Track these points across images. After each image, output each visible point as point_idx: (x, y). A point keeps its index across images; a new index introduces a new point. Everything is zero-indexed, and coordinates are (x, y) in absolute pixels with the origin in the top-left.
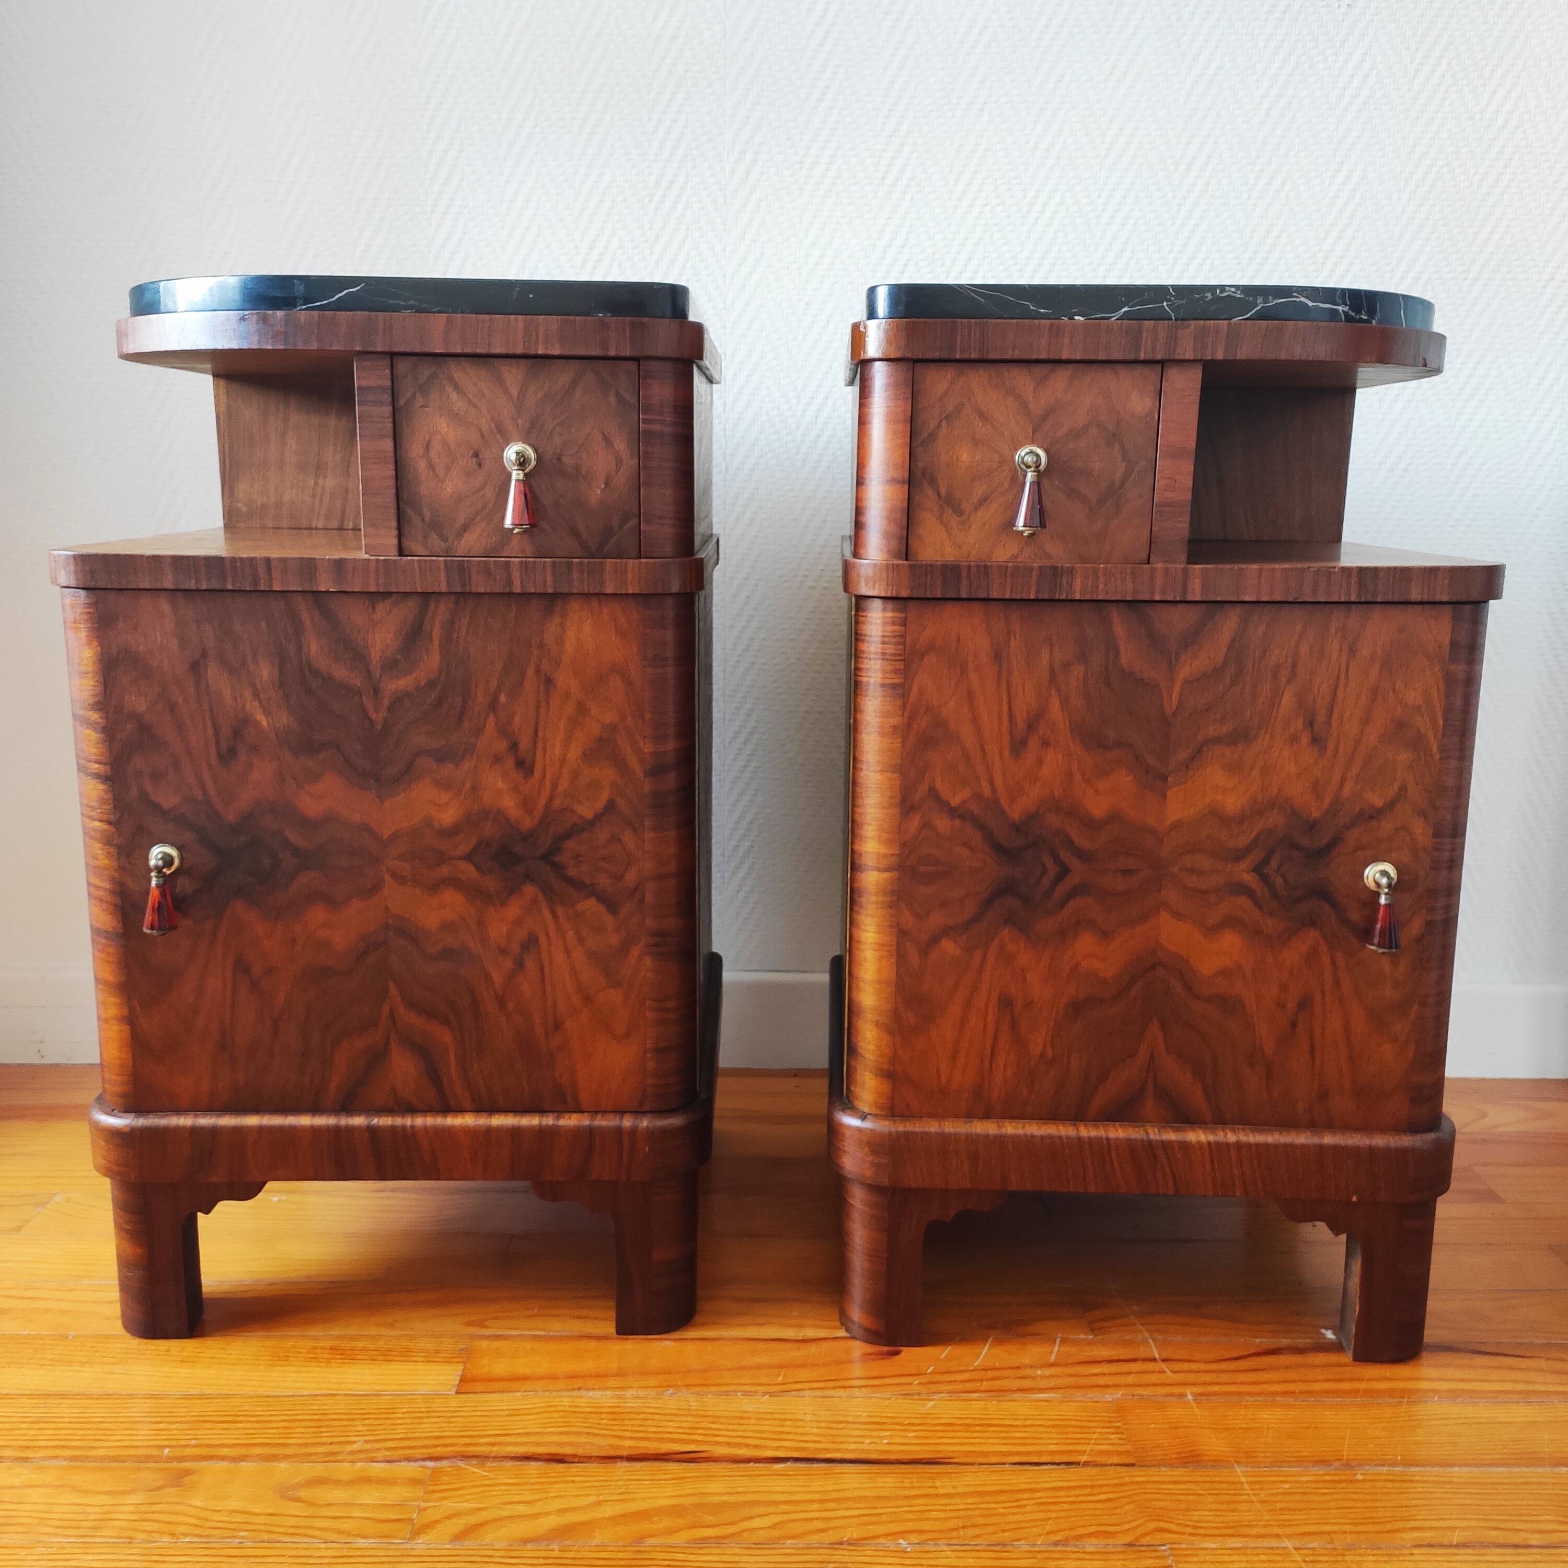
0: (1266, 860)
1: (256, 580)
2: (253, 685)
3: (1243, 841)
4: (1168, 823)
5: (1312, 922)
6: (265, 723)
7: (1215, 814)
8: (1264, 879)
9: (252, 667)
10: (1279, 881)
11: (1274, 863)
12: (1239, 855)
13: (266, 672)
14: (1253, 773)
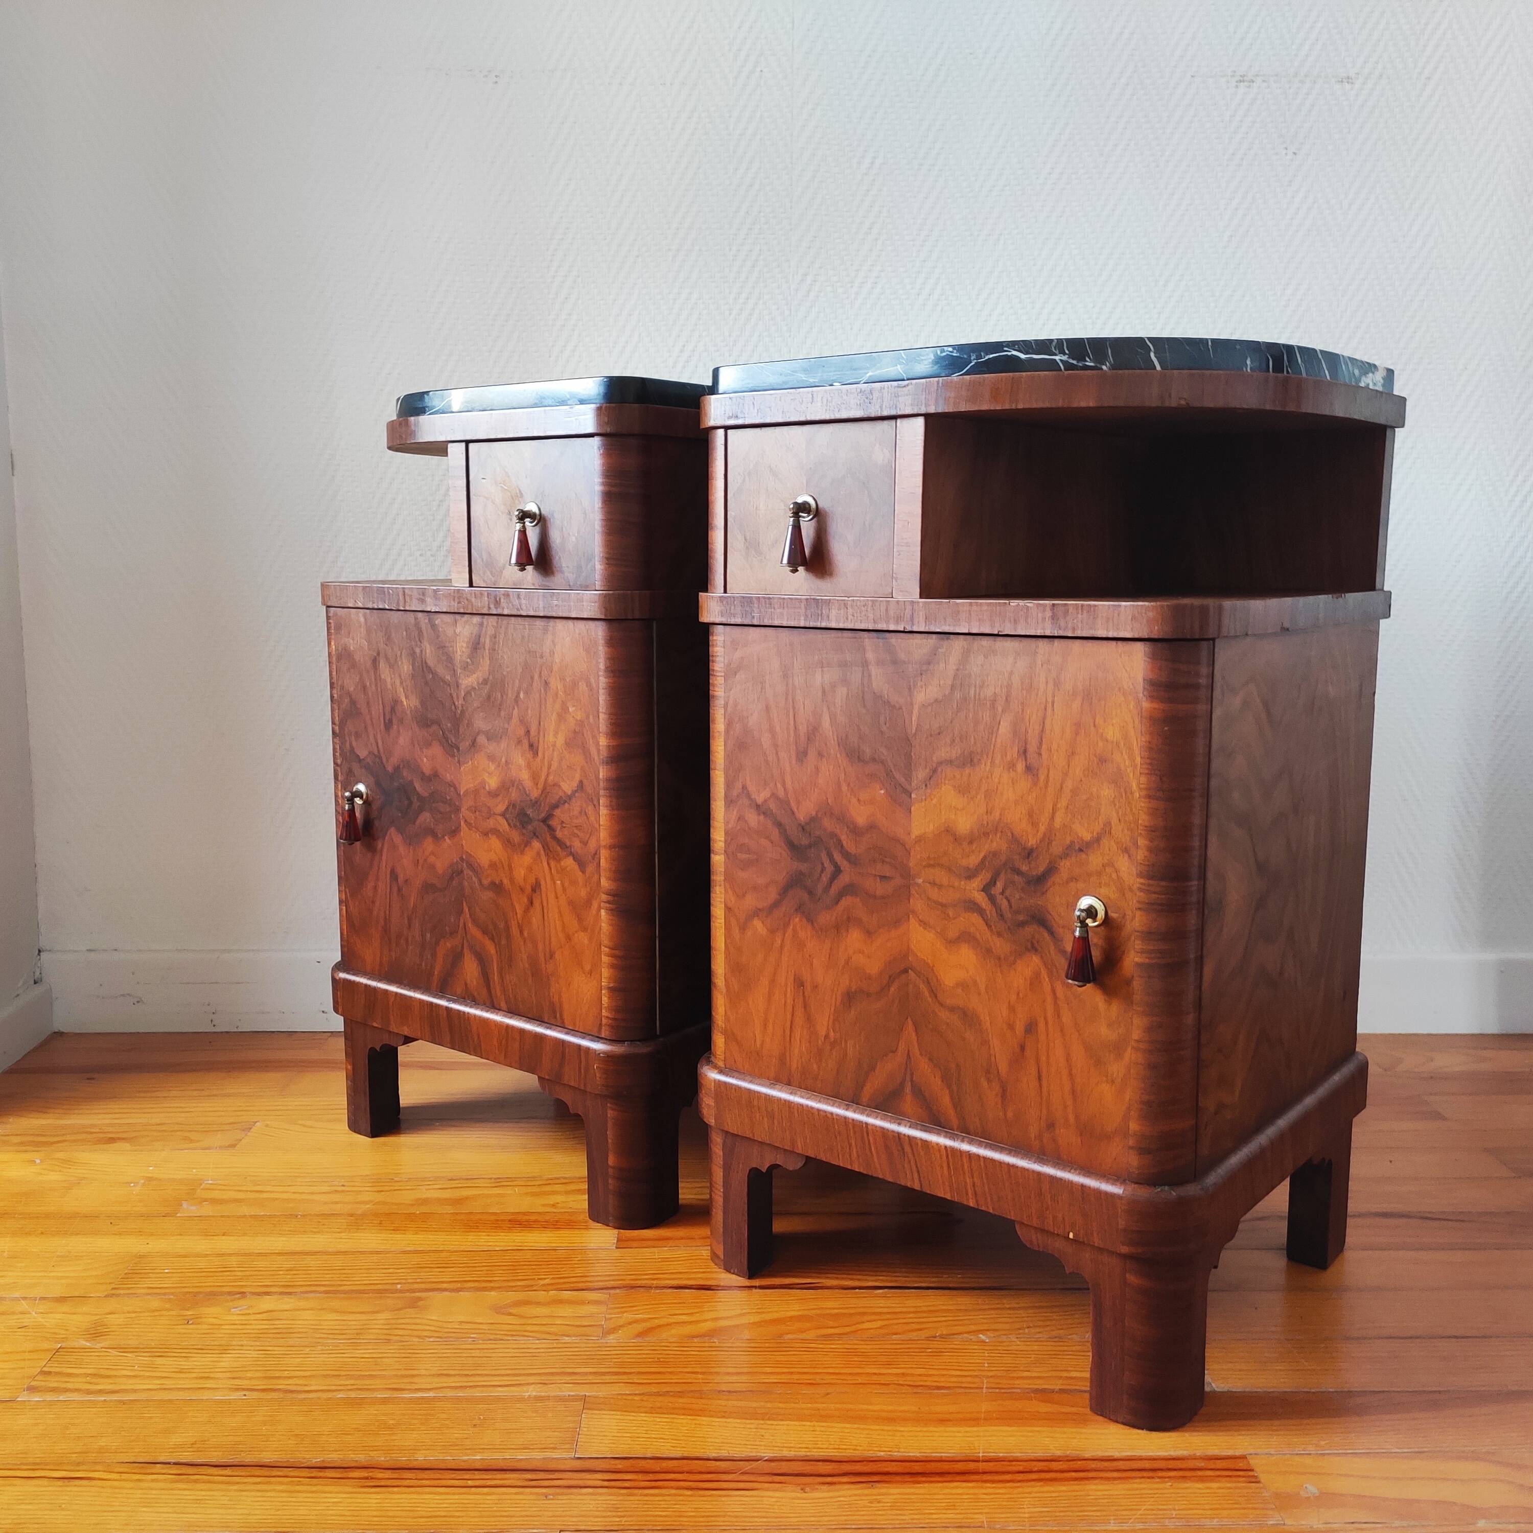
0: (993, 882)
1: (398, 604)
2: (400, 676)
3: (973, 860)
4: (913, 837)
5: (1033, 947)
6: (405, 703)
7: (949, 831)
8: (992, 899)
9: (400, 663)
10: (1005, 903)
11: (999, 885)
12: (970, 875)
13: (406, 667)
14: (979, 797)
